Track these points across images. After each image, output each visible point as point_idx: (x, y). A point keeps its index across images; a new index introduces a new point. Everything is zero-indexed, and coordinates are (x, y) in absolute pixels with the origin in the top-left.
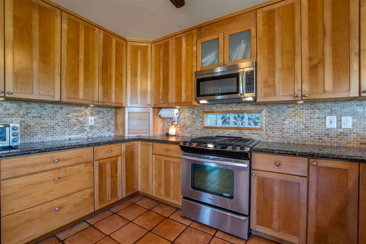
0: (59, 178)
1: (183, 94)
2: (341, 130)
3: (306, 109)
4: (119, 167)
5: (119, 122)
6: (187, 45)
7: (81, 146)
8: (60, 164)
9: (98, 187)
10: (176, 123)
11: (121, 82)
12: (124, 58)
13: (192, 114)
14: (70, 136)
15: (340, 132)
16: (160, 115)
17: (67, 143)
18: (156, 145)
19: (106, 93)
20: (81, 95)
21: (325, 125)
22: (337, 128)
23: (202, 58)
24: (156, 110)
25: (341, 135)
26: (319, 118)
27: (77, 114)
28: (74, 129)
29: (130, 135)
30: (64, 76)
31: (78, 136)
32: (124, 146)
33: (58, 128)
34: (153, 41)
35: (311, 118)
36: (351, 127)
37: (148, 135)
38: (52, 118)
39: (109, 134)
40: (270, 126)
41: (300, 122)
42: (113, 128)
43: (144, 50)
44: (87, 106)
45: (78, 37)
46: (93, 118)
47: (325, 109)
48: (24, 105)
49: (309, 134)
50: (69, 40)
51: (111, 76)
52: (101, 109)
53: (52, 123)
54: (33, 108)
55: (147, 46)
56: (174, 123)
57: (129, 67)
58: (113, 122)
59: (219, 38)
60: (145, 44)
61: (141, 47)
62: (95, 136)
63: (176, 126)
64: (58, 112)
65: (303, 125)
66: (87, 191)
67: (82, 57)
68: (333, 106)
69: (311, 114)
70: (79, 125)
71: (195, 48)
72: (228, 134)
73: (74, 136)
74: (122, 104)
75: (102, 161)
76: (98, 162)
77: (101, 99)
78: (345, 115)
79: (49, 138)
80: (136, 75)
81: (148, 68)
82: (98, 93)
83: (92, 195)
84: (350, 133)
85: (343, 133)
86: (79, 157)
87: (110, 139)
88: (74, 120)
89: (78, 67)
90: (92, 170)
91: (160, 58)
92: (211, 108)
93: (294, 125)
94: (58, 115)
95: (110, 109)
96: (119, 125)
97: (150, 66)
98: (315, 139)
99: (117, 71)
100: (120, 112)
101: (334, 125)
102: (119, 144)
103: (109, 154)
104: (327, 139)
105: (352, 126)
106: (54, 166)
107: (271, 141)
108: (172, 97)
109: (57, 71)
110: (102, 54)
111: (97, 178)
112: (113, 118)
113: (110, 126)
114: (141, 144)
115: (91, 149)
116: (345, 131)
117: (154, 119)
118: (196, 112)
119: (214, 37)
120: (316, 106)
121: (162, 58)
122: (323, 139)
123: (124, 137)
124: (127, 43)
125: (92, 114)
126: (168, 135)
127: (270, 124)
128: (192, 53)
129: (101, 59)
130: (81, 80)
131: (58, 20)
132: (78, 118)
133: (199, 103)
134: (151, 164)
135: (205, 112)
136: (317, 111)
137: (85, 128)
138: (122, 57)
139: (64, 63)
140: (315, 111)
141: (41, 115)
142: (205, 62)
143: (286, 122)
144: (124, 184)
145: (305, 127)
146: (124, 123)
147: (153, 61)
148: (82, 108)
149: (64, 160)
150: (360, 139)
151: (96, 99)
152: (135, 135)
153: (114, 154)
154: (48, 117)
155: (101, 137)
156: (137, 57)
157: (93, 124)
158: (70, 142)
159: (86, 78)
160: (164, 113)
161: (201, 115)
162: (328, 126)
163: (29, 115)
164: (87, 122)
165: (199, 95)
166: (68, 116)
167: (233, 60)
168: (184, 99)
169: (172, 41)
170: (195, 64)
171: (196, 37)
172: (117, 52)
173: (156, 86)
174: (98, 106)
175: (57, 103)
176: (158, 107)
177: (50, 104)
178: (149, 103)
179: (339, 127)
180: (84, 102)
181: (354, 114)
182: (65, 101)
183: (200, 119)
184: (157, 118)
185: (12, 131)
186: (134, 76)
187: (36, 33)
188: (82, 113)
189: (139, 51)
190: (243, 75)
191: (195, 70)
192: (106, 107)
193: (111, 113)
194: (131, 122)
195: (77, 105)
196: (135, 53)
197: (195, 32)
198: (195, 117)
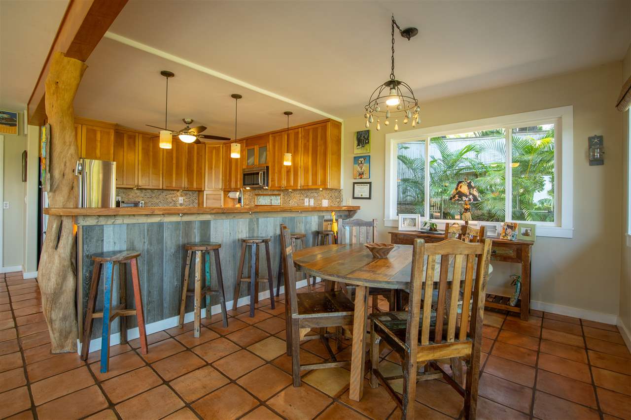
1: (239, 183)
3: (298, 194)
5: (200, 202)
6: (241, 150)
11: (201, 173)
12: (203, 156)
16: (229, 196)
19: (190, 182)
20: (174, 185)
21: (304, 204)
23: (248, 160)
24: (226, 193)
26: (301, 199)
27: (172, 196)
30: (164, 175)
34: (224, 143)
38: (157, 198)
41: (296, 202)
43: (218, 149)
44: (178, 191)
45: (172, 150)
46: (182, 198)
47: (303, 194)
48: (144, 191)
50: (167, 152)
51: (193, 170)
52: (188, 192)
53: (157, 201)
54: (148, 193)
55: (219, 147)
57: (207, 162)
58: (197, 201)
59: (254, 148)
60: (218, 145)
61: (215, 147)
64: (160, 194)
67: (174, 162)
68: (306, 192)
70: (173, 203)
71: (244, 153)
74: (201, 189)
77: (186, 186)
78: (310, 198)
80: (212, 168)
82: (185, 183)
88: (170, 200)
89: (172, 169)
91: (227, 156)
92: (259, 192)
93: (293, 204)
94: (161, 196)
95: (194, 192)
96: (200, 204)
97: (221, 161)
99: (197, 166)
100: (201, 193)
105: (314, 204)
108: (233, 186)
109: (161, 172)
110: (187, 157)
112: (196, 198)
113: (194, 204)
117: (224, 200)
118: (250, 194)
119: (252, 147)
124: (205, 145)
125: (182, 196)
127: (284, 203)
128: (243, 156)
129: (186, 160)
130: (174, 176)
132: (172, 198)
133: (245, 188)
135: (256, 195)
137: (177, 204)
138: (201, 156)
139: (165, 167)
141: (152, 196)
142: (249, 162)
143: (290, 202)
145: (298, 205)
146: (203, 202)
147: (224, 157)
148: (175, 192)
151: (183, 186)
154: (155, 198)
156: (212, 155)
157: (182, 202)
159: (177, 174)
160: (231, 195)
161: (254, 197)
163: (146, 196)
164: (178, 201)
165: (245, 184)
166: (166, 197)
167: (260, 163)
168: (239, 187)
170: (244, 163)
171: (245, 146)
172: (198, 153)
173: (224, 175)
174: (186, 190)
175: (161, 189)
176: (227, 191)
177: (156, 191)
178: (221, 188)
179: (309, 205)
180: (175, 189)
181: (314, 197)
182: (165, 188)
183: (253, 200)
184: (227, 198)
185: (141, 205)
186: (211, 168)
187: (151, 154)
188: (175, 195)
189: (214, 151)
190: (261, 174)
191: (244, 168)
192: (191, 191)
193: (196, 194)
194: (208, 201)
195: (172, 190)
196: (211, 152)
197: (245, 141)
198: (251, 198)
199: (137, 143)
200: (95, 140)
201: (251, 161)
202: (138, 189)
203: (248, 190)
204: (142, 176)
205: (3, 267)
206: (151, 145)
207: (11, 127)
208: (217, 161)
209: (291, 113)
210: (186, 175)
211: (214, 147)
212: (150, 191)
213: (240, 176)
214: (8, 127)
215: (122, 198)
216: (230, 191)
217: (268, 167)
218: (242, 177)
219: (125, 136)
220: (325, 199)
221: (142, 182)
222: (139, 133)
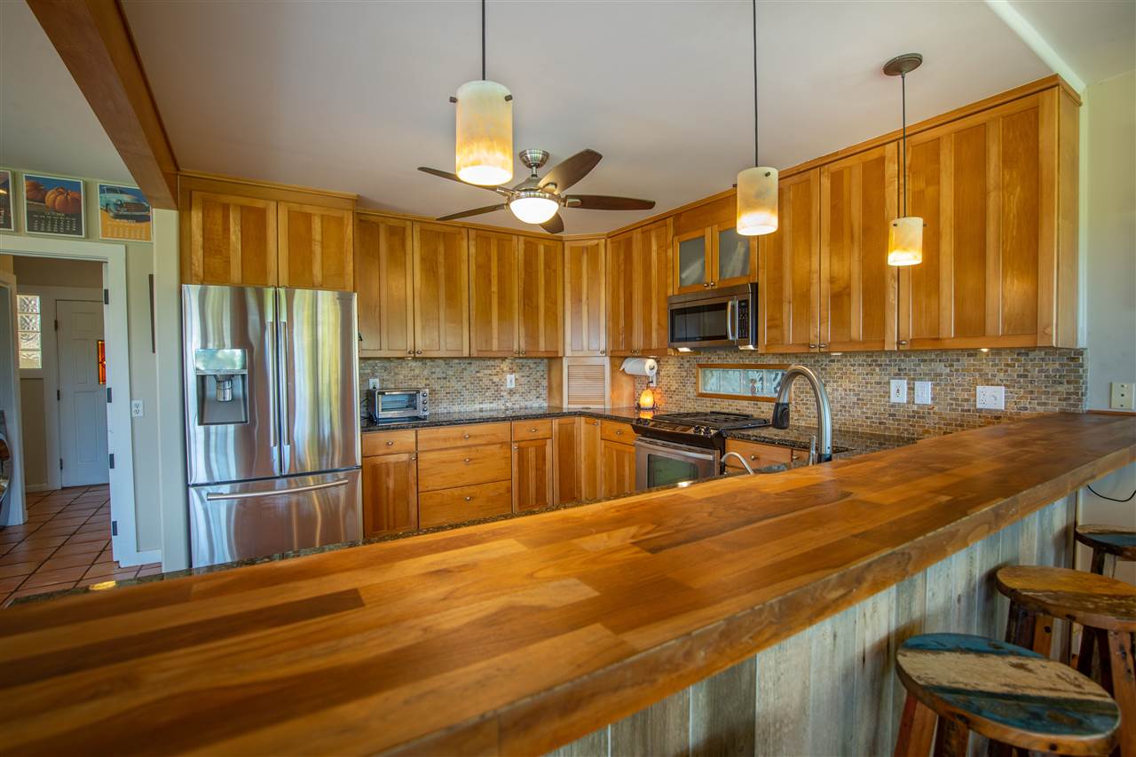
0: (471, 460)
1: (654, 335)
2: (915, 408)
3: (860, 365)
4: (548, 456)
5: (555, 385)
6: (659, 247)
7: (495, 420)
8: (470, 442)
9: (517, 480)
10: (654, 385)
11: (555, 314)
12: (560, 272)
13: (680, 368)
14: (481, 406)
15: (913, 411)
16: (623, 370)
17: (477, 415)
18: (607, 423)
19: (532, 335)
20: (495, 346)
21: (889, 397)
22: (908, 402)
23: (682, 270)
24: (617, 362)
25: (914, 417)
26: (879, 383)
27: (490, 372)
28: (487, 394)
29: (571, 406)
30: (472, 321)
31: (491, 405)
32: (556, 422)
33: (466, 393)
34: (608, 234)
35: (867, 383)
36: (930, 402)
37: (602, 407)
38: (459, 379)
39: (538, 404)
40: (802, 396)
41: (850, 390)
42: (544, 393)
43: (593, 252)
44: (504, 359)
45: (489, 259)
46: (513, 376)
47: (890, 365)
48: (429, 363)
49: (864, 413)
50: (478, 267)
51: (537, 308)
52: (525, 361)
53: (459, 386)
54: (438, 366)
55: (598, 245)
56: (651, 385)
57: (568, 286)
58: (545, 383)
59: (704, 236)
60: (596, 241)
61: (587, 248)
62: (517, 406)
63: (654, 391)
64: (465, 369)
65: (855, 395)
66: (503, 483)
67: (494, 288)
68: (903, 361)
69: (867, 374)
70: (493, 388)
71: (670, 252)
72: (737, 409)
73: (486, 406)
74: (557, 352)
75: (522, 444)
76: (517, 444)
77: (522, 347)
78: (921, 380)
79: (456, 408)
80: (581, 301)
81: (599, 284)
82: (519, 342)
83: (510, 490)
84: (929, 413)
85: (918, 413)
86: (493, 435)
87: (541, 412)
88: (486, 382)
89: (491, 306)
90: (508, 455)
91: (619, 267)
92: (709, 358)
93: (841, 394)
94: (466, 374)
95: (538, 361)
96: (554, 389)
97: (603, 281)
98: (873, 422)
99: (547, 297)
100: (554, 365)
101: (903, 399)
102: (548, 420)
103: (531, 434)
104: (891, 424)
105: (932, 399)
106: (464, 443)
107: (803, 424)
108: (638, 342)
109: (465, 316)
110: (523, 276)
111: (515, 468)
112: (546, 376)
113: (540, 390)
114: (586, 423)
115: (507, 424)
116: (922, 408)
117: (613, 378)
118: (687, 365)
119: (698, 234)
120: (876, 361)
121: (622, 267)
122: (885, 424)
123: (562, 408)
124: (564, 245)
125: (512, 371)
126: (639, 408)
127: (802, 392)
128: (667, 261)
129: (522, 284)
130: (495, 323)
131: (465, 244)
132: (491, 377)
133: (678, 350)
134: (599, 456)
135: (701, 366)
136: (877, 369)
137: (502, 393)
138: (555, 271)
139: (473, 304)
140: (874, 370)
141: (447, 375)
142: (687, 277)
144: (557, 486)
145: (858, 399)
146: (561, 385)
147: (609, 270)
148: (497, 362)
149: (476, 437)
150: (944, 425)
151: (515, 347)
152: (580, 406)
153: (540, 434)
154: (454, 378)
155: (526, 408)
156: (581, 267)
157: (513, 386)
158: (481, 414)
159: (501, 318)
160: (630, 366)
161: (694, 371)
162: (894, 399)
163: (434, 376)
164: (504, 383)
165: (675, 339)
166: (478, 375)
167: (728, 277)
168: (655, 345)
169: (637, 236)
170: (670, 280)
171: (671, 231)
172: (547, 265)
173: (613, 317)
174: (520, 358)
175: (465, 358)
176: (618, 356)
177: (457, 361)
178: (603, 347)
179: (911, 401)
180: (500, 355)
181: (935, 377)
182: (476, 355)
183: (693, 380)
184: (619, 375)
185: (422, 398)
186: (577, 300)
187: (442, 270)
188: (498, 369)
189: (585, 257)
190: (733, 307)
191: (670, 292)
192: (531, 358)
193: (543, 367)
194: (572, 383)
195: (490, 358)
196: (577, 261)
197: (669, 222)
198: (685, 374)
199: (409, 243)
200: (310, 241)
201: (692, 272)
202: (415, 359)
203: (683, 355)
204: (423, 328)
205: (138, 551)
206: (441, 249)
207: (138, 224)
208: (594, 278)
209: (914, 61)
210: (522, 318)
211: (583, 248)
212: (441, 361)
213: (658, 318)
214: (132, 224)
215: (382, 381)
216: (627, 358)
217: (755, 286)
218: (666, 322)
219: (382, 227)
220: (988, 382)
221: (423, 341)
222: (413, 221)
